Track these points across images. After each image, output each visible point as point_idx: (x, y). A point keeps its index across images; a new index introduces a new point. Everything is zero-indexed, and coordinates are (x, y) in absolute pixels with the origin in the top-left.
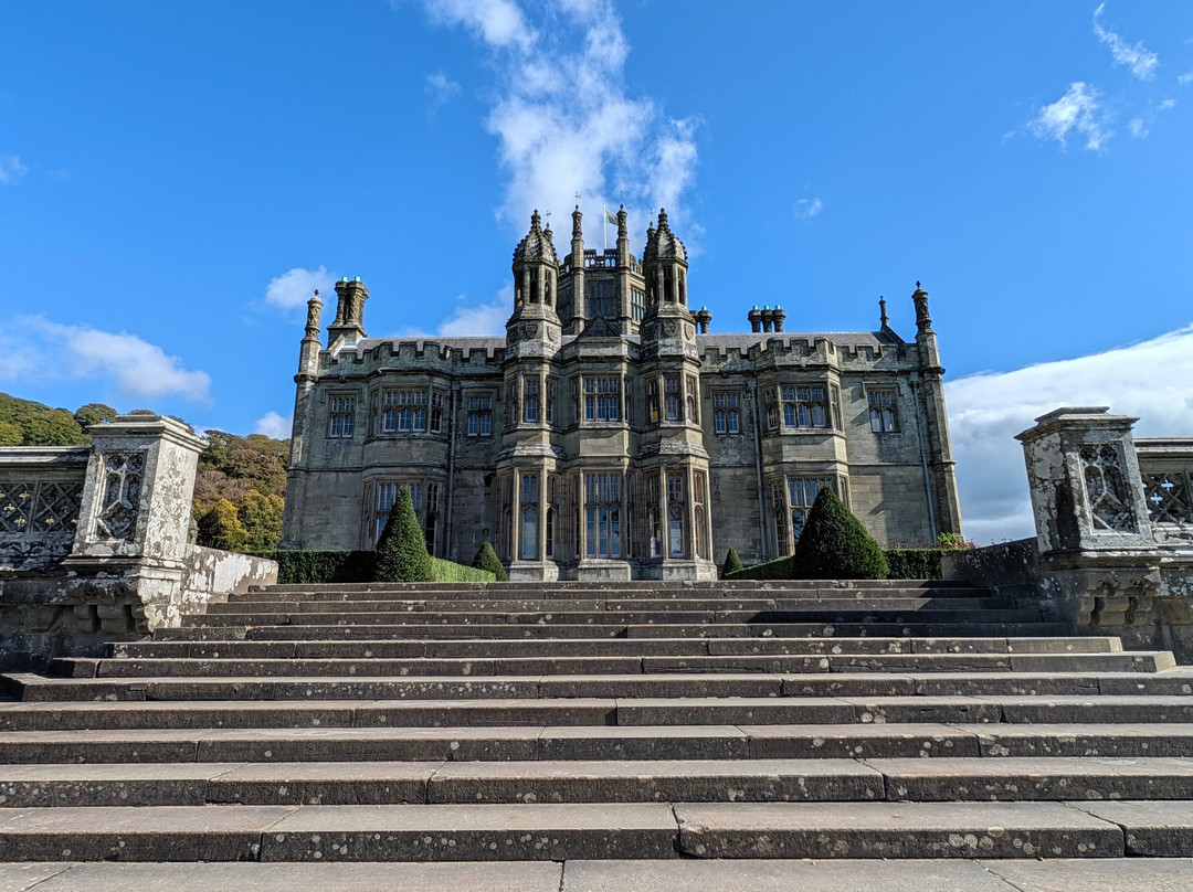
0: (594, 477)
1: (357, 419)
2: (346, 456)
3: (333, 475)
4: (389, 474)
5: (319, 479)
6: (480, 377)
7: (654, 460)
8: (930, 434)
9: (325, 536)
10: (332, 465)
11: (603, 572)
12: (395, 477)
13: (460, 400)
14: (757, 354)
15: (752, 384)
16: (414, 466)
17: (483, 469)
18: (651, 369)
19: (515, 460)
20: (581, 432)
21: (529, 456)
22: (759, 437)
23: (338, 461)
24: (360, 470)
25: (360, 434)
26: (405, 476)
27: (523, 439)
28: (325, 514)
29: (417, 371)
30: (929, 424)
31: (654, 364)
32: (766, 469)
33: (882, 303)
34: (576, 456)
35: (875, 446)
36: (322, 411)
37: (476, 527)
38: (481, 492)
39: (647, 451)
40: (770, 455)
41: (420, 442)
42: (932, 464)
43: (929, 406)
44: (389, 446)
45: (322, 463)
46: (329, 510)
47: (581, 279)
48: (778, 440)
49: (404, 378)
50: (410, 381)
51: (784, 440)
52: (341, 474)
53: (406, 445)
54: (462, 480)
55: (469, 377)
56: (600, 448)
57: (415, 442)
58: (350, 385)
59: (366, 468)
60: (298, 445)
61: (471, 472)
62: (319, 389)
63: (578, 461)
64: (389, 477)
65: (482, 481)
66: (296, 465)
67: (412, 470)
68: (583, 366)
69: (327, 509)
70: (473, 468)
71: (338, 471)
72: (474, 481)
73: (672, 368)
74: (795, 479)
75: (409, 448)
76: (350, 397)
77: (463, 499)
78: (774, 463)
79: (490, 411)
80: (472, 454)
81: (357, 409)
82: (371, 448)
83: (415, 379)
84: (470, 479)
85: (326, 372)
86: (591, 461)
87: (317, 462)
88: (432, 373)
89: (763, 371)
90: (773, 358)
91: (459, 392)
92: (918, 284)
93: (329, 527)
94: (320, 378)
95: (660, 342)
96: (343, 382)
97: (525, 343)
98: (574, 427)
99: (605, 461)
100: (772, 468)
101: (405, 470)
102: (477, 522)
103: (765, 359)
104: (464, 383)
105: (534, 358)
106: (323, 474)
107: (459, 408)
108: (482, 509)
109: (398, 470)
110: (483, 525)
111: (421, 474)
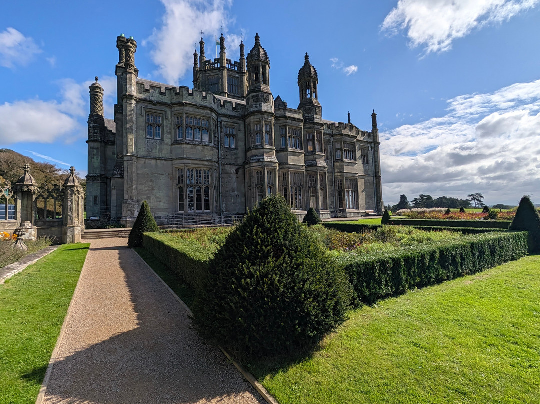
0: (294, 174)
1: (165, 129)
2: (161, 151)
3: (153, 162)
4: (194, 164)
5: (145, 163)
6: (230, 117)
7: (315, 168)
8: (376, 166)
9: (153, 197)
10: (153, 155)
11: (300, 216)
12: (197, 166)
13: (221, 128)
14: (334, 128)
15: (332, 140)
16: (207, 161)
17: (235, 165)
18: (310, 128)
19: (266, 163)
20: (289, 153)
21: (271, 162)
22: (334, 162)
23: (156, 153)
24: (172, 160)
25: (168, 140)
26: (202, 166)
27: (267, 153)
28: (151, 184)
29: (204, 108)
30: (375, 162)
31: (312, 126)
32: (336, 175)
33: (349, 114)
34: (287, 164)
35: (363, 169)
36: (143, 121)
37: (233, 194)
38: (234, 176)
39: (310, 164)
40: (338, 169)
41: (209, 148)
42: (376, 176)
43: (376, 156)
44: (192, 148)
45: (146, 154)
46: (153, 182)
47: (226, 73)
48: (342, 164)
49: (197, 110)
50: (201, 113)
51: (344, 164)
52: (158, 161)
53: (202, 149)
54: (225, 170)
55: (225, 116)
56: (296, 161)
57: (206, 147)
58: (159, 108)
59: (177, 159)
60: (131, 140)
61: (229, 166)
62: (139, 106)
63: (287, 166)
64: (194, 166)
65: (235, 171)
66: (132, 153)
67: (206, 163)
68: (288, 121)
69: (152, 181)
70: (230, 164)
71: (156, 159)
72: (231, 171)
73: (319, 129)
74: (347, 180)
75: (203, 151)
76: (159, 115)
77: (226, 179)
78: (340, 172)
79: (235, 135)
80: (229, 157)
81: (165, 123)
82: (181, 148)
83: (204, 112)
84: (229, 170)
85: (142, 96)
86: (293, 167)
87: (143, 153)
88: (212, 110)
89: (337, 135)
90: (341, 130)
91: (221, 123)
92: (374, 111)
93: (154, 192)
94: (140, 99)
95: (315, 116)
96: (155, 105)
97: (265, 105)
98: (286, 150)
99: (298, 167)
100: (339, 174)
101: (202, 163)
102: (234, 192)
103: (337, 130)
104: (223, 119)
105: (269, 113)
106: (147, 160)
107: (221, 132)
108: (235, 185)
109: (198, 162)
110: (236, 193)
111: (210, 166)
